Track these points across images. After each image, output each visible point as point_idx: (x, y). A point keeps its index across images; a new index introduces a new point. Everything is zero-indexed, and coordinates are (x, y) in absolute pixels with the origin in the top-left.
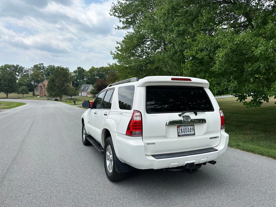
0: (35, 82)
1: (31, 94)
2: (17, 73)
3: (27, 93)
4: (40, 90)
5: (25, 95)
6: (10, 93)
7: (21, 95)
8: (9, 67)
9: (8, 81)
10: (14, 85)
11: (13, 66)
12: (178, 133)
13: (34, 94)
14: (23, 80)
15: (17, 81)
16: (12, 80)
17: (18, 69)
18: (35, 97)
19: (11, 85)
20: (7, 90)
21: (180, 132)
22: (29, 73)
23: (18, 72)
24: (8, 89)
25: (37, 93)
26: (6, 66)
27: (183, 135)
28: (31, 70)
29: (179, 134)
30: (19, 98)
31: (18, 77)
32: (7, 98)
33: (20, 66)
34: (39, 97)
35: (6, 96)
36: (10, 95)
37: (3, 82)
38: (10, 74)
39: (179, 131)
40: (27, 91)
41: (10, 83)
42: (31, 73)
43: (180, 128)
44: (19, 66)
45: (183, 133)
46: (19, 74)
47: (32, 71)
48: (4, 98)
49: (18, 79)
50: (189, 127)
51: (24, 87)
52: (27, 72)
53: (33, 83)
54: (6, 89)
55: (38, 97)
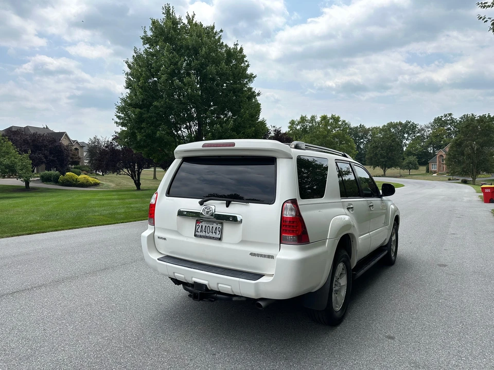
0: (434, 147)
1: (423, 169)
2: (406, 135)
3: (416, 168)
4: (440, 162)
5: (413, 172)
6: (389, 168)
7: (406, 172)
8: (394, 125)
9: (387, 149)
10: (395, 154)
11: (401, 124)
12: (196, 231)
13: (428, 171)
14: (414, 145)
15: (405, 149)
16: (393, 146)
17: (409, 128)
18: (429, 176)
19: (390, 154)
20: (384, 163)
21: (199, 230)
22: (425, 134)
23: (407, 133)
24: (386, 162)
25: (433, 167)
26: (391, 125)
27: (201, 237)
28: (428, 127)
29: (197, 233)
30: (401, 176)
31: (406, 142)
32: (384, 176)
33: (411, 123)
34: (435, 175)
35: (383, 173)
36: (389, 171)
37: (379, 151)
38: (390, 138)
39: (197, 227)
40: (416, 165)
41: (389, 152)
42: (429, 133)
43: (200, 225)
44: (409, 123)
45: (203, 234)
46: (408, 136)
47: (430, 129)
48: (380, 176)
49: (406, 145)
50: (215, 225)
51: (412, 158)
52: (423, 132)
53: (430, 150)
54: (383, 161)
55: (434, 175)
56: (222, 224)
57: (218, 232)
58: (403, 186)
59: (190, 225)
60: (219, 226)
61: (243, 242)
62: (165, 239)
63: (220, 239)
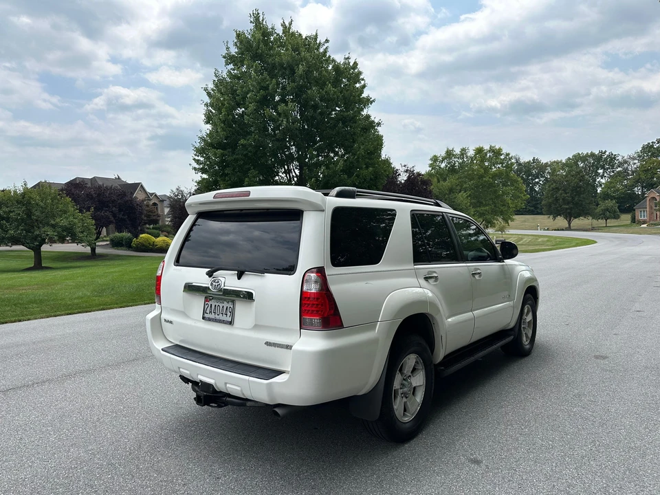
0: (642, 187)
1: (626, 218)
2: (600, 171)
3: (616, 217)
4: (651, 208)
5: (611, 222)
6: (575, 218)
7: (602, 222)
8: (583, 158)
9: (572, 190)
10: (584, 198)
11: (593, 155)
12: (204, 312)
13: (634, 220)
14: (612, 185)
15: (599, 190)
16: (580, 187)
17: (602, 161)
18: (636, 228)
19: (576, 199)
20: (569, 211)
21: (208, 312)
22: (630, 168)
23: (603, 167)
24: (571, 209)
25: (641, 215)
26: (578, 158)
27: (209, 320)
28: (634, 159)
29: (206, 315)
30: (593, 229)
31: (602, 180)
32: (569, 229)
33: (607, 153)
34: (645, 226)
35: (567, 225)
36: (576, 222)
37: (561, 194)
38: (577, 175)
39: (206, 307)
40: (615, 212)
41: (576, 195)
42: (635, 166)
43: (209, 303)
44: (605, 152)
45: (212, 316)
46: (603, 173)
47: (636, 161)
48: (563, 230)
49: (601, 185)
51: (610, 203)
52: (626, 165)
53: (638, 190)
54: (567, 209)
55: (643, 226)
56: (233, 302)
57: (229, 314)
58: (596, 242)
59: (198, 303)
60: (230, 305)
61: (257, 327)
62: (171, 322)
63: (231, 323)
